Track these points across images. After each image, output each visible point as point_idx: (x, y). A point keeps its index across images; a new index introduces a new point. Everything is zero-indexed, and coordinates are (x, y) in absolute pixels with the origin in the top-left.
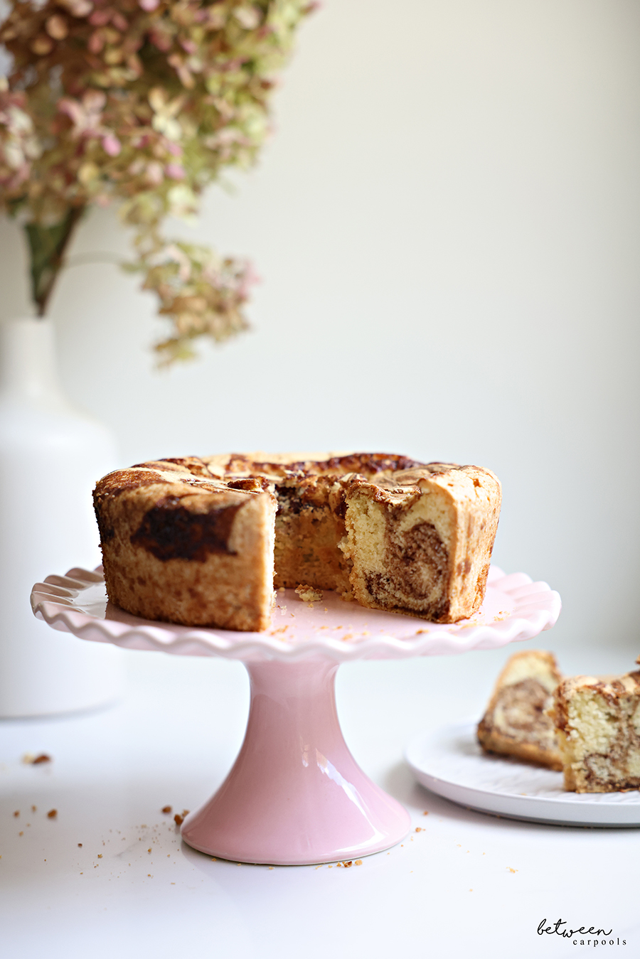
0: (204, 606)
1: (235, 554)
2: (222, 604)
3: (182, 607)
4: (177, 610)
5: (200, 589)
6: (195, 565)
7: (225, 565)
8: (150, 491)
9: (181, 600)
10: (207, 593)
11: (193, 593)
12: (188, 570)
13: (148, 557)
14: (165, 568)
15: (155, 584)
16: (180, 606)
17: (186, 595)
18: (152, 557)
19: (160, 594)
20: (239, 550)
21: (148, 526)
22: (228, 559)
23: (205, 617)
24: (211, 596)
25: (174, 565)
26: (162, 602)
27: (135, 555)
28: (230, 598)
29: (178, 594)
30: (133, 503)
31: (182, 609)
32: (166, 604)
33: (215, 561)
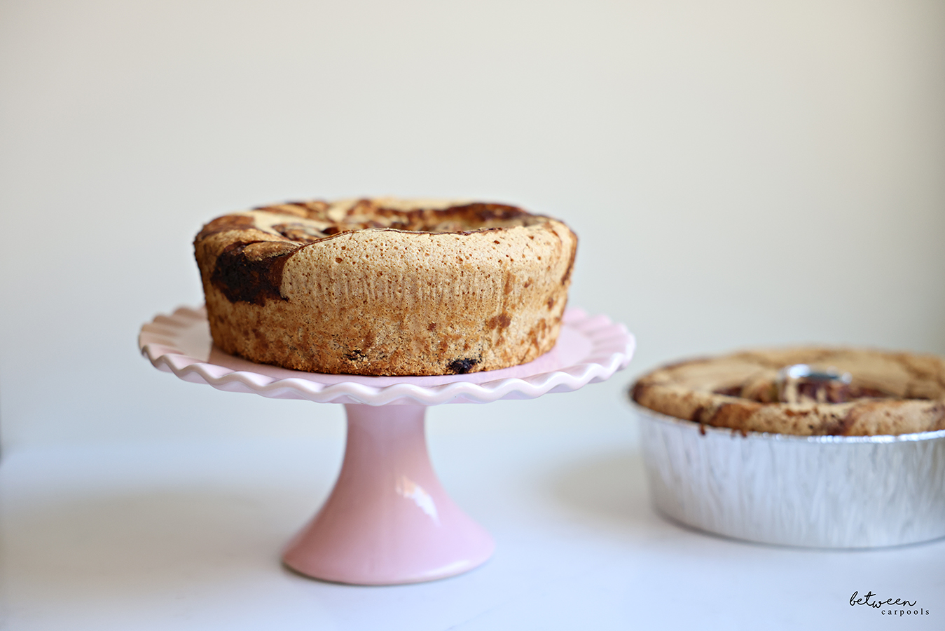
0: (266, 346)
1: (287, 299)
2: (281, 345)
3: (249, 345)
4: (246, 348)
5: (262, 330)
6: (257, 309)
7: (280, 310)
8: (225, 237)
9: (248, 339)
10: (268, 334)
11: (258, 335)
12: (252, 312)
13: (223, 298)
14: (235, 309)
15: (230, 323)
16: (248, 345)
17: (252, 335)
18: (225, 298)
19: (234, 333)
20: (290, 296)
21: (220, 269)
22: (282, 304)
23: (268, 357)
24: (271, 337)
25: (242, 307)
26: (236, 339)
27: (215, 295)
28: (286, 339)
29: (246, 333)
30: (210, 248)
31: (250, 347)
32: (239, 341)
33: (271, 305)
